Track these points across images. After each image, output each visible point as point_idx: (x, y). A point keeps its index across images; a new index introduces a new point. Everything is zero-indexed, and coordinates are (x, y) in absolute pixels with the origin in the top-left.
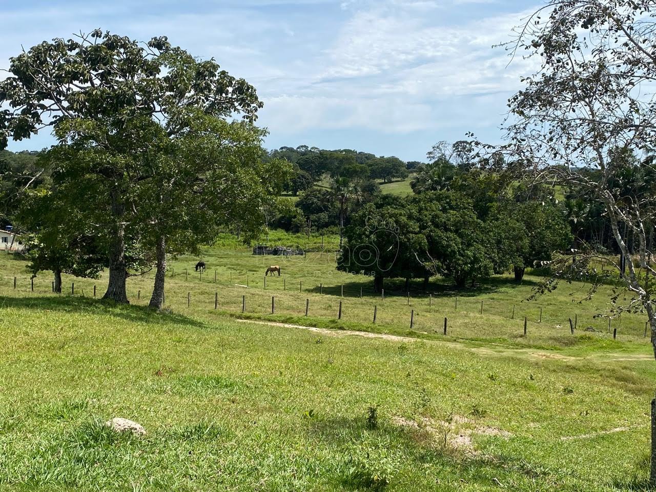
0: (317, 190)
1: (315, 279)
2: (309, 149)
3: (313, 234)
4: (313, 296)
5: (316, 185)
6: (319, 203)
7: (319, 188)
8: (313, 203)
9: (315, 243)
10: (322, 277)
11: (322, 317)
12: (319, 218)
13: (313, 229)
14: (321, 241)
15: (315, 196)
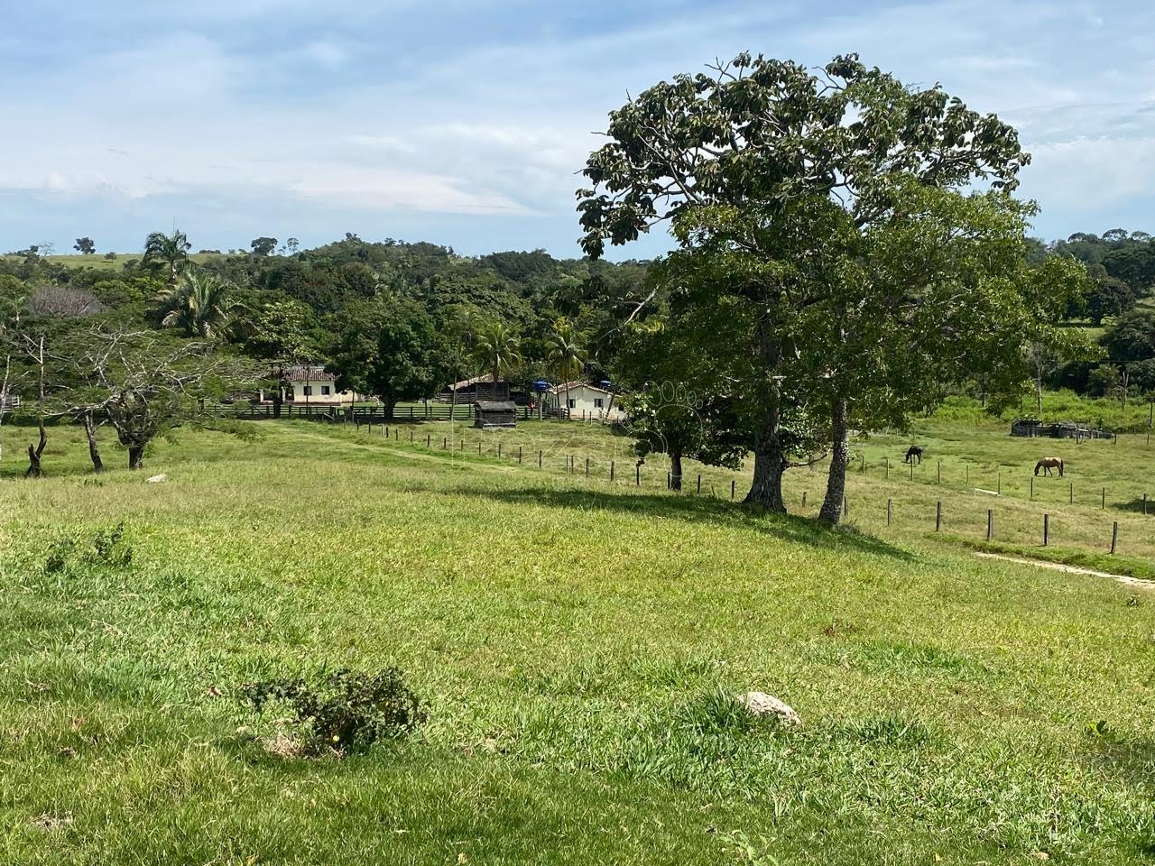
0: (1142, 315)
1: (1135, 484)
2: (1129, 236)
3: (1133, 400)
4: (1128, 517)
5: (1141, 305)
6: (1146, 339)
7: (1146, 311)
8: (1133, 339)
9: (1136, 416)
10: (1146, 482)
11: (1144, 558)
12: (1146, 370)
13: (1133, 390)
14: (1147, 412)
15: (1137, 326)
